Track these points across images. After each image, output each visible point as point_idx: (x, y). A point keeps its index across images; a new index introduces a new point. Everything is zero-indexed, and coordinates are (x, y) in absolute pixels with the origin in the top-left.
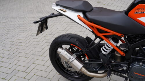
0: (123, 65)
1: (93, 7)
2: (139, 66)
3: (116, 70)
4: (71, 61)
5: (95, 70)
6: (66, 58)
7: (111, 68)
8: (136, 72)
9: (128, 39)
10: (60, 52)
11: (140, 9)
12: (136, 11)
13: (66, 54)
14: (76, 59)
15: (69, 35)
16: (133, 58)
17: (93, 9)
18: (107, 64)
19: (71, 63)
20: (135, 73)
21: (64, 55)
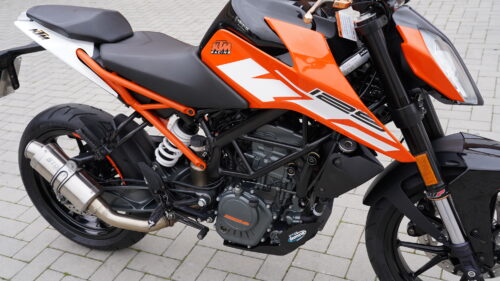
0: (200, 194)
1: (134, 30)
2: (233, 196)
3: (181, 208)
4: (61, 178)
5: (134, 209)
6: (48, 172)
7: (167, 203)
8: (229, 214)
9: (211, 123)
10: (33, 154)
11: (221, 43)
12: (215, 47)
13: (49, 160)
14: (77, 173)
15: (71, 108)
16: (226, 176)
17: (131, 35)
18: (159, 192)
19: (62, 185)
20: (227, 216)
21: (43, 162)
